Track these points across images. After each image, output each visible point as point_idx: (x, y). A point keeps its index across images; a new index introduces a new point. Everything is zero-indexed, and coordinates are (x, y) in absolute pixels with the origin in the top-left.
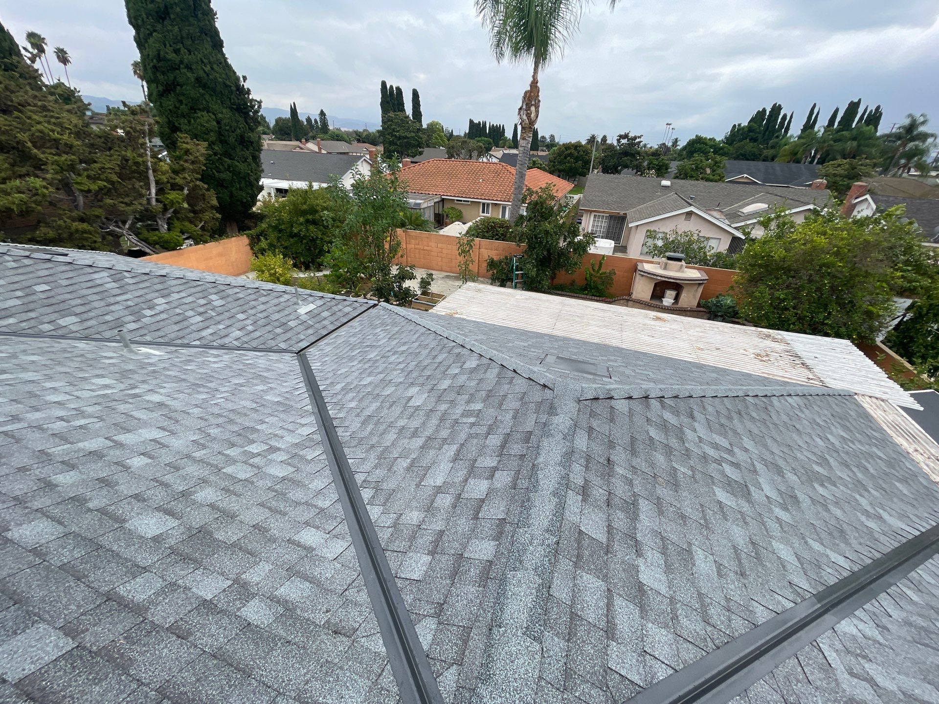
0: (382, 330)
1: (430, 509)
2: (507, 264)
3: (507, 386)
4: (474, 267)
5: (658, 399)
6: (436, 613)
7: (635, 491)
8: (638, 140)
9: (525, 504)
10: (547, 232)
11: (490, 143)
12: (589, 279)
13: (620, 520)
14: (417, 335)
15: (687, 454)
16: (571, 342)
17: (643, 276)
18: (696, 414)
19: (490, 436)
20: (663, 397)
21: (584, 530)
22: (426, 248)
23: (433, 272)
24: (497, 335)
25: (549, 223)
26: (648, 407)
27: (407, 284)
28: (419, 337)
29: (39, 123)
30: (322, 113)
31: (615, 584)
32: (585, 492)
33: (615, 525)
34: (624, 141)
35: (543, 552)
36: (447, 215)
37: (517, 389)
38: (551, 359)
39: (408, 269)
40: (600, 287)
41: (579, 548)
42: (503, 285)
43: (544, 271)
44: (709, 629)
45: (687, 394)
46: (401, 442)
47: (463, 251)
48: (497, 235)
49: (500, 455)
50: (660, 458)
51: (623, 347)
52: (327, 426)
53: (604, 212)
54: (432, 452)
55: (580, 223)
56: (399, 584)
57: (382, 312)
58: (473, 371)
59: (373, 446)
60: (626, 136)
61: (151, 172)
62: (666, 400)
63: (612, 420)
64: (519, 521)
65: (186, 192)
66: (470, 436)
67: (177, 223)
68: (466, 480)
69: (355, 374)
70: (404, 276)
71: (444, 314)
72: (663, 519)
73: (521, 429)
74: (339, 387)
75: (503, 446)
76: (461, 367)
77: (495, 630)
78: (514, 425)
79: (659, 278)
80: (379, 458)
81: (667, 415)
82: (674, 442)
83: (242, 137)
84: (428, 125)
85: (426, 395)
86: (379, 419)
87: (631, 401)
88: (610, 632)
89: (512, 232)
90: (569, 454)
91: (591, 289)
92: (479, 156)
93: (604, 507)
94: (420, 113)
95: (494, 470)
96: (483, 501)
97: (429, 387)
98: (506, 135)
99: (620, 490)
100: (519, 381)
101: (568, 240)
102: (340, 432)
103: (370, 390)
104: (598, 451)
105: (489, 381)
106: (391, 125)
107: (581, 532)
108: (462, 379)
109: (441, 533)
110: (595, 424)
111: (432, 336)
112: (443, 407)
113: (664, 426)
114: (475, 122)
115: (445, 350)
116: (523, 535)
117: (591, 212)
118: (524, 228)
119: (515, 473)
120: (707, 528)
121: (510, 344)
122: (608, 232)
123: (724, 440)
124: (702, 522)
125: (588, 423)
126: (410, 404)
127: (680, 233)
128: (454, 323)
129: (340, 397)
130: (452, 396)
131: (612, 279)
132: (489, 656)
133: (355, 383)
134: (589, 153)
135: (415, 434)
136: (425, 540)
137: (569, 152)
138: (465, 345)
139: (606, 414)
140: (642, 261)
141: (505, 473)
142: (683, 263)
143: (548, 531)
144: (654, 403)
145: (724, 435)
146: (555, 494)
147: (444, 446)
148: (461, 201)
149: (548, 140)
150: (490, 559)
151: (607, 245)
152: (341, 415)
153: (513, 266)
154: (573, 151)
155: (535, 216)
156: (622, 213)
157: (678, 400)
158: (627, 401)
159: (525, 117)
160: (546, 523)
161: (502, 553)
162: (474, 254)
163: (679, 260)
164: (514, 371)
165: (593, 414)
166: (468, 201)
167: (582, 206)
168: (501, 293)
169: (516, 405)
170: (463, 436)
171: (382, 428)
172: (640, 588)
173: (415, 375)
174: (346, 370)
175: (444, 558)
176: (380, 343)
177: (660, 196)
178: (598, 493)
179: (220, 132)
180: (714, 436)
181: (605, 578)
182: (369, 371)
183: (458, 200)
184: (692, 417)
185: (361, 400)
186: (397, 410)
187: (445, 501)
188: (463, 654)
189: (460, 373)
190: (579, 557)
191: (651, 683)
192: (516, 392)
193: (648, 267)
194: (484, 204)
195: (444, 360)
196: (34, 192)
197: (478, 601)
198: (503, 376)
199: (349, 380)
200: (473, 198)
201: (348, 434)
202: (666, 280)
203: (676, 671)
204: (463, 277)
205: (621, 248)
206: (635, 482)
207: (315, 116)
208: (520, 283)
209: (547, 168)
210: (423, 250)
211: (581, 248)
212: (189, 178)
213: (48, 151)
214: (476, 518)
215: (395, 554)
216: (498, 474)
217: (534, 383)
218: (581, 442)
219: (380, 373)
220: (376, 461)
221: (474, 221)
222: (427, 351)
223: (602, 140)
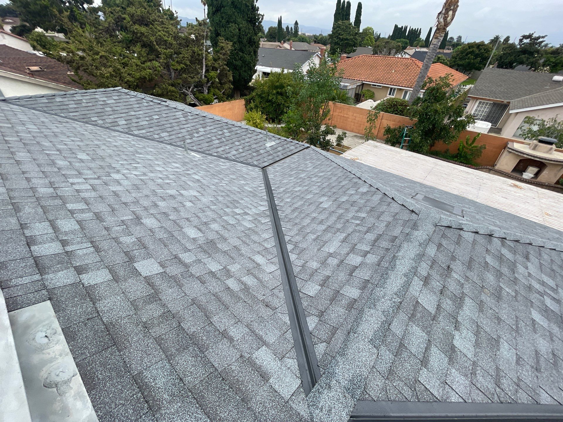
0: (310, 162)
1: (324, 263)
2: (399, 132)
3: (385, 207)
4: (375, 132)
5: (500, 239)
6: (319, 315)
7: (464, 291)
8: (541, 40)
9: (384, 276)
10: (436, 111)
11: (406, 43)
12: (461, 150)
13: (448, 305)
14: (331, 168)
15: (515, 281)
16: (436, 191)
17: (510, 152)
18: (531, 257)
19: (368, 233)
20: (505, 239)
21: (420, 302)
22: (345, 115)
23: (347, 132)
24: (383, 176)
25: (440, 104)
26: (490, 242)
27: (329, 137)
28: (332, 169)
29: (159, 31)
30: (296, 23)
31: (434, 339)
32: (426, 281)
33: (444, 306)
34: (525, 41)
35: (390, 304)
36: (364, 95)
37: (392, 210)
38: (420, 197)
39: (332, 128)
40: (468, 157)
41: (414, 310)
42: (393, 145)
43: (427, 140)
44: (498, 390)
45: (528, 242)
46: (312, 225)
47: (371, 120)
48: (397, 111)
49: (373, 245)
50: (490, 278)
51: (478, 201)
52: (273, 209)
53: (489, 100)
54: (330, 235)
55: (466, 107)
56: (301, 295)
57: (312, 152)
58: (363, 194)
59: (296, 224)
60: (529, 36)
61: (204, 59)
62: (507, 241)
63: (458, 243)
64: (378, 284)
65: (218, 72)
66: (355, 231)
67: (212, 90)
68: (348, 254)
69: (292, 184)
70: (328, 132)
71: (349, 158)
72: (481, 315)
73: (390, 234)
74: (282, 189)
75: (376, 241)
76: (356, 190)
77: (352, 334)
78: (385, 230)
79: (525, 156)
80: (299, 231)
81: (504, 251)
82: (505, 270)
83: (250, 38)
84: (364, 30)
85: (331, 203)
86: (302, 211)
87: (477, 235)
88: (424, 362)
89: (409, 109)
90: (421, 256)
91: (461, 157)
92: (396, 53)
93: (438, 293)
94: (360, 20)
95: (368, 252)
96: (357, 267)
97: (334, 199)
98: (421, 36)
99: (452, 286)
100: (394, 205)
101: (452, 118)
102: (280, 213)
103: (299, 194)
104: (443, 259)
105: (374, 202)
106: (338, 30)
107: (417, 302)
108: (356, 198)
109: (328, 277)
110: (444, 242)
111: (341, 169)
112: (341, 211)
113: (501, 258)
114: (399, 27)
115: (347, 179)
116: (379, 292)
117: (477, 99)
118: (419, 107)
119: (381, 258)
120: (517, 331)
121: (392, 183)
122: (488, 116)
123: (552, 281)
124: (514, 327)
125: (439, 241)
126: (321, 206)
127: (558, 121)
128: (356, 165)
129: (282, 195)
130: (348, 206)
131: (481, 152)
132: (346, 345)
133: (291, 189)
134: (489, 51)
135: (321, 222)
136: (319, 278)
137: (471, 50)
138: (361, 178)
139: (454, 238)
140: (513, 141)
141: (374, 256)
142: (554, 146)
143: (396, 294)
144: (496, 242)
145: (553, 278)
146: (405, 275)
147: (338, 233)
148: (375, 85)
149: (455, 40)
150: (356, 298)
151: (484, 127)
152: (281, 204)
153: (403, 133)
154: (475, 49)
155: (429, 99)
156: (505, 101)
157: (518, 244)
158: (474, 234)
159: (442, 20)
160: (396, 290)
161: (364, 297)
162: (377, 123)
163: (551, 143)
164: (393, 198)
165: (444, 236)
166: (380, 86)
167: (471, 94)
168: (391, 151)
169: (390, 219)
170: (350, 230)
171: (303, 215)
172: (453, 348)
173: (326, 190)
174: (287, 181)
175: (328, 290)
176: (308, 169)
177: (548, 89)
178: (436, 284)
179: (239, 36)
180: (543, 276)
181: (428, 333)
182: (299, 184)
183: (373, 85)
184: (527, 258)
185: (293, 198)
186: (313, 207)
187: (333, 262)
188: (331, 339)
189: (355, 194)
190: (413, 315)
191: (445, 400)
192: (391, 211)
193: (517, 146)
194: (391, 89)
195: (346, 184)
196: (154, 69)
197: (344, 317)
198: (384, 200)
199: (288, 187)
200: (385, 84)
201: (284, 215)
202: (532, 158)
203: (465, 402)
204: (366, 137)
205: (496, 130)
206: (465, 286)
207: (292, 25)
208: (406, 146)
209: (448, 63)
210: (343, 117)
211: (462, 126)
212: (221, 64)
213: (162, 47)
214: (351, 275)
215: (301, 280)
216: (369, 256)
217: (405, 208)
218: (431, 251)
219: (306, 186)
220: (297, 232)
221: (382, 100)
222: (336, 178)
223: (505, 40)
